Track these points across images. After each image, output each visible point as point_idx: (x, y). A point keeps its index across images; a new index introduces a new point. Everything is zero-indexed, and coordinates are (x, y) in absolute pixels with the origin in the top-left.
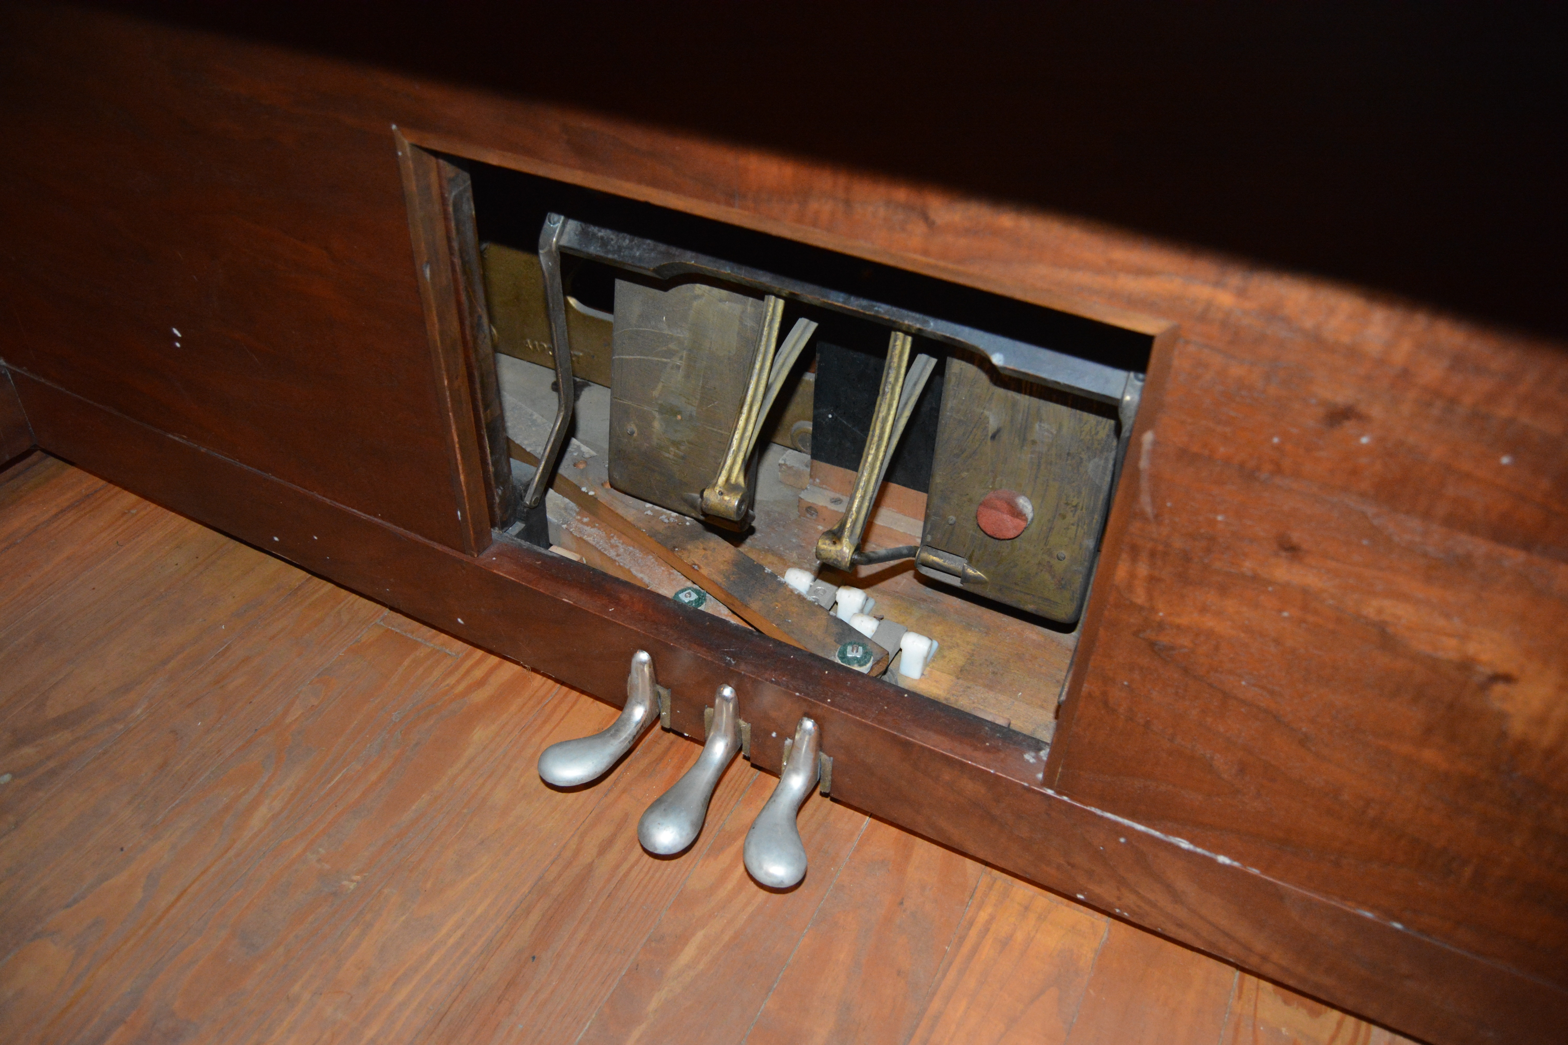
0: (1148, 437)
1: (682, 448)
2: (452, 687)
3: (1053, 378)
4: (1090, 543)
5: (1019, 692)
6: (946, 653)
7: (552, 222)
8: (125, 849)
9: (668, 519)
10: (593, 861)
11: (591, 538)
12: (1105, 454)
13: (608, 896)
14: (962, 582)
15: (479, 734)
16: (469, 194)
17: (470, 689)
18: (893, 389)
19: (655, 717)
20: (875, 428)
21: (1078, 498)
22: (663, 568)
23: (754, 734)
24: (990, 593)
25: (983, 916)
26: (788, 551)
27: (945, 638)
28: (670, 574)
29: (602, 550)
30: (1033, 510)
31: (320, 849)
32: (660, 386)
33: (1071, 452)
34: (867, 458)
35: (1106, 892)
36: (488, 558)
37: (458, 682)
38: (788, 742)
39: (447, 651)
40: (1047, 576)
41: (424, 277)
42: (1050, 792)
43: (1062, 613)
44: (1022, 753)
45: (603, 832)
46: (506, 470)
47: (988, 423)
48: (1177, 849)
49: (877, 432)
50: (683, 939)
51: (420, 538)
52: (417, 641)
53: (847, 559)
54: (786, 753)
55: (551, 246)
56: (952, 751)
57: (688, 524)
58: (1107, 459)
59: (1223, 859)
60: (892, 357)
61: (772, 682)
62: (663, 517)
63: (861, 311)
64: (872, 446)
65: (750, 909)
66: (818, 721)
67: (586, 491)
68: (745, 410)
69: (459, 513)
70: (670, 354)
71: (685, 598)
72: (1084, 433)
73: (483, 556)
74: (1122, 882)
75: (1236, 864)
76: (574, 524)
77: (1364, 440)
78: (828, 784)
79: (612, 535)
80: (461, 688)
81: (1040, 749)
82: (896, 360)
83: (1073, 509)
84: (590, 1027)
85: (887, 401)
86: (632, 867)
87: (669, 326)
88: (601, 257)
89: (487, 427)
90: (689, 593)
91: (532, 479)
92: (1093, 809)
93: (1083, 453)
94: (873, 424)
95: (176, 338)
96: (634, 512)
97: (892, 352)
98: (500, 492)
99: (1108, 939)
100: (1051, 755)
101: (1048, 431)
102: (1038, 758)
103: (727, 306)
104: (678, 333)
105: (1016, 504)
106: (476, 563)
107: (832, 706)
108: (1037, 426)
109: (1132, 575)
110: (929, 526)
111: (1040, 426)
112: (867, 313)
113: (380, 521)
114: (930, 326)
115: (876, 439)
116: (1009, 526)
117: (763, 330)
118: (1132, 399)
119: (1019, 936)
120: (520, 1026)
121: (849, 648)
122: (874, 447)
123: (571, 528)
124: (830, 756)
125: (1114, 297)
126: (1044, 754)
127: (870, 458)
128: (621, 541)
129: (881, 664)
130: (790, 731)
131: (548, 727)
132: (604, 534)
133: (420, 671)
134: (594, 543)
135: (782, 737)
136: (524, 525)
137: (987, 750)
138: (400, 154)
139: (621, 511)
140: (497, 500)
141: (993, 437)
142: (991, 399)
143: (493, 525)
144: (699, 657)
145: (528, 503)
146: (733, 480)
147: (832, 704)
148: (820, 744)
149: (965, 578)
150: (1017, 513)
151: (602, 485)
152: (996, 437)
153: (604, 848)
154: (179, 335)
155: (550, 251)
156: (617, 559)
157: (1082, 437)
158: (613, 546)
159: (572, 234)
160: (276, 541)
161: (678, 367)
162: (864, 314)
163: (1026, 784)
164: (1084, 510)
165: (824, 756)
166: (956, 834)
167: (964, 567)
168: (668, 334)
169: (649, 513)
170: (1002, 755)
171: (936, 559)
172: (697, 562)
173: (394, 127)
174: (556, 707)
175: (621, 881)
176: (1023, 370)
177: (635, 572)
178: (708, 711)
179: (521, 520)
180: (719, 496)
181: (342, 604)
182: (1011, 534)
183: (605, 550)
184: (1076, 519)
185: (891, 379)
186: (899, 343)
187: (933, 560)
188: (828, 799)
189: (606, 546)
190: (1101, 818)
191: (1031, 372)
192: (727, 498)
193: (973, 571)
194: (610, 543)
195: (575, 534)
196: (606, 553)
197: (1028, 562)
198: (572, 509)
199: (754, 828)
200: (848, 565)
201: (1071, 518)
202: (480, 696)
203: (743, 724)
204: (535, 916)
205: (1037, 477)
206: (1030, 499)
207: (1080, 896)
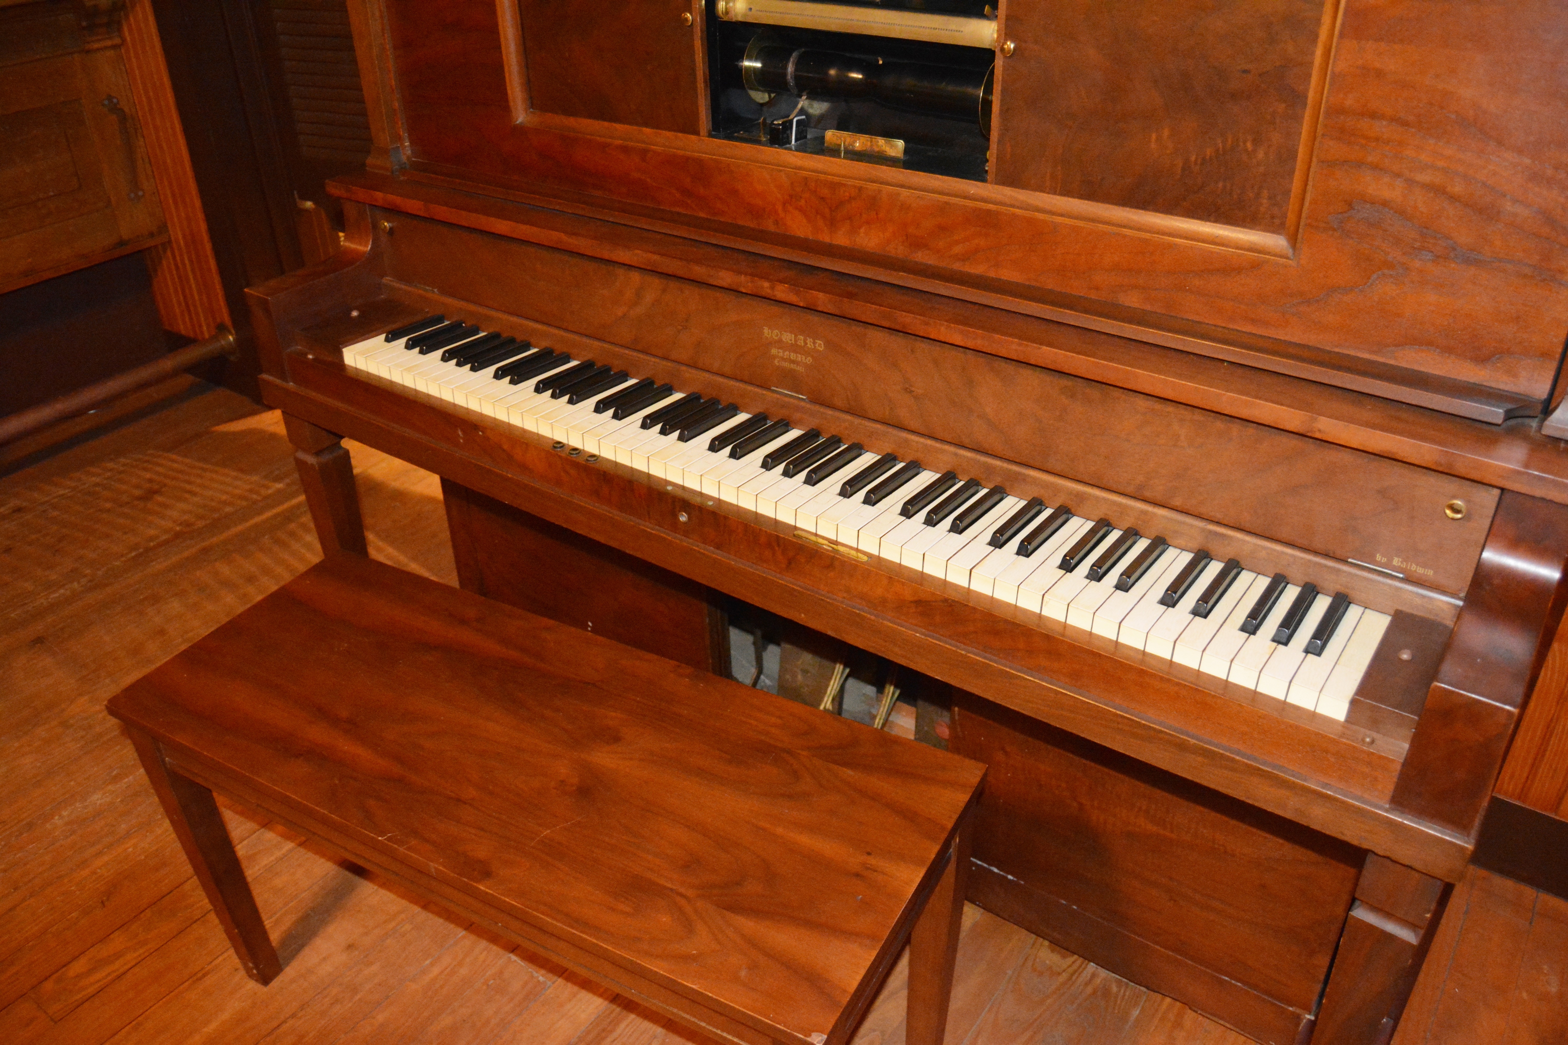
59: (1010, 877)
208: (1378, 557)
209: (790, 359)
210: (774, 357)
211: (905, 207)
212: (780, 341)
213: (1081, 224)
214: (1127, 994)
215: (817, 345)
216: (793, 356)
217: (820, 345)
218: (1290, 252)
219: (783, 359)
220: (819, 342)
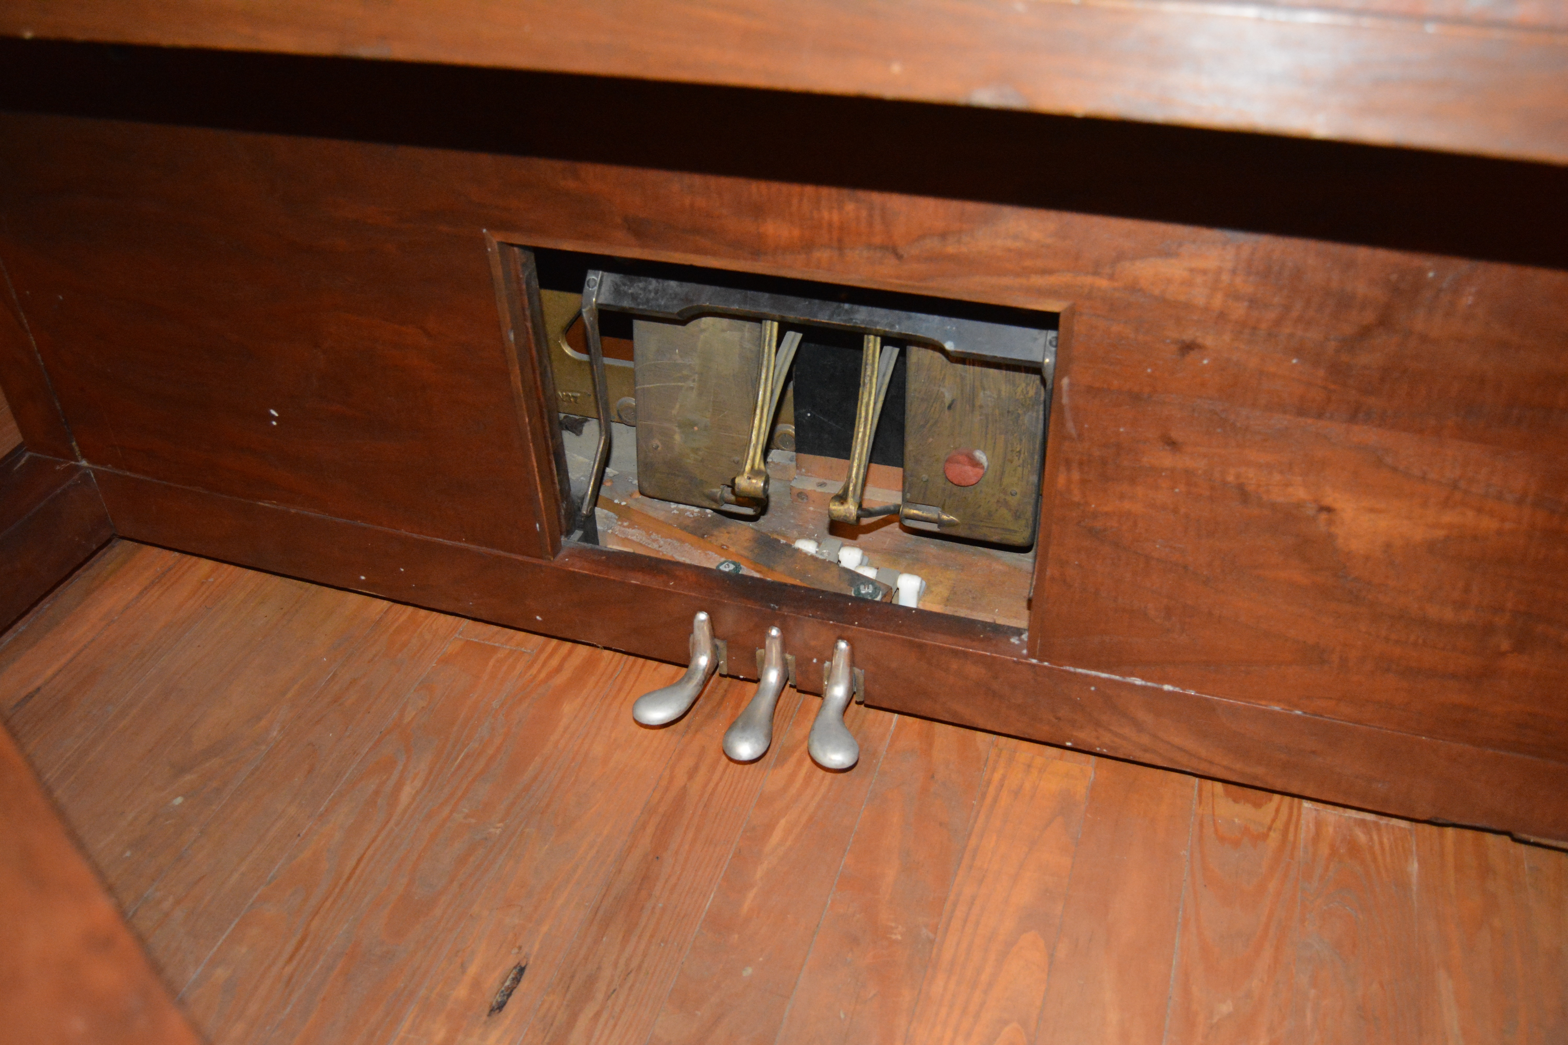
0: (1065, 381)
1: (700, 453)
2: (535, 677)
3: (991, 354)
4: (1034, 479)
5: (996, 609)
6: (933, 589)
7: (591, 287)
8: (301, 835)
9: (693, 514)
10: (686, 784)
11: (635, 537)
12: (1036, 407)
13: (705, 807)
14: (939, 527)
15: (568, 708)
16: (535, 274)
17: (550, 676)
18: (871, 380)
19: (716, 665)
20: (861, 411)
21: (1020, 445)
22: (699, 551)
23: (798, 664)
24: (962, 532)
25: (997, 776)
26: (789, 531)
27: (930, 578)
28: (706, 554)
29: (646, 544)
30: (987, 459)
31: (464, 810)
32: (677, 406)
33: (1010, 410)
34: (858, 435)
35: (1086, 736)
36: (562, 559)
37: (539, 671)
38: (827, 664)
39: (523, 649)
40: (1004, 511)
41: (509, 340)
42: (1034, 661)
43: (1020, 538)
44: (1008, 639)
45: (688, 762)
46: (567, 488)
47: (944, 397)
48: (1133, 686)
49: (863, 414)
50: (770, 827)
51: (502, 553)
52: (495, 646)
53: (854, 514)
54: (826, 674)
55: (591, 305)
56: (955, 644)
57: (709, 516)
58: (1038, 411)
59: (1167, 687)
60: (867, 356)
61: (809, 616)
62: (688, 513)
63: (842, 323)
64: (860, 426)
65: (817, 798)
66: (850, 642)
67: (619, 503)
68: (758, 412)
69: (538, 525)
70: (685, 378)
71: (725, 568)
72: (1018, 394)
73: (558, 559)
74: (1098, 724)
75: (1177, 689)
76: (617, 528)
77: (1205, 362)
78: (862, 693)
79: (651, 532)
80: (543, 675)
81: (1021, 634)
82: (870, 357)
83: (1017, 454)
84: (714, 898)
85: (868, 390)
86: (717, 784)
87: (681, 357)
88: (633, 309)
89: (554, 453)
90: (728, 565)
91: (586, 493)
92: (1067, 668)
93: (1019, 409)
94: (858, 409)
95: (273, 418)
96: (663, 513)
97: (867, 352)
98: (564, 506)
99: (1095, 778)
100: (1029, 637)
101: (990, 396)
102: (1020, 640)
103: (728, 335)
104: (689, 361)
105: (973, 456)
106: (553, 565)
107: (860, 627)
108: (981, 394)
109: (1069, 481)
110: (907, 485)
111: (984, 394)
112: (848, 325)
113: (466, 545)
114: (895, 328)
115: (863, 420)
116: (971, 475)
117: (764, 349)
118: (1050, 360)
119: (1027, 786)
120: (660, 905)
121: (862, 587)
122: (862, 426)
123: (616, 532)
124: (861, 669)
125: (1030, 291)
126: (1025, 637)
127: (860, 435)
128: (660, 536)
129: (887, 597)
130: (829, 654)
131: (622, 695)
132: (644, 533)
133: (504, 668)
134: (638, 540)
135: (821, 661)
136: (582, 532)
137: (982, 640)
138: (489, 250)
139: (652, 513)
140: (563, 512)
141: (950, 407)
142: (944, 378)
143: (561, 534)
144: (749, 607)
145: (585, 512)
146: (756, 466)
147: (859, 625)
148: (853, 662)
149: (940, 523)
150: (976, 464)
151: (631, 495)
152: (952, 407)
153: (692, 773)
154: (276, 415)
155: (591, 310)
156: (660, 549)
157: (1017, 397)
158: (654, 541)
159: (607, 294)
160: (363, 580)
161: (692, 388)
162: (845, 326)
163: (1015, 659)
164: (1026, 454)
165: (857, 670)
166: (968, 713)
167: (939, 514)
168: (681, 363)
169: (675, 512)
170: (994, 642)
171: (915, 512)
172: (725, 544)
173: (484, 231)
174: (625, 678)
175: (712, 794)
176: (969, 351)
177: (677, 557)
178: (759, 652)
179: (579, 528)
180: (748, 481)
181: (422, 627)
182: (973, 481)
183: (649, 544)
184: (1021, 461)
185: (869, 373)
186: (871, 345)
187: (914, 514)
188: (863, 706)
189: (649, 541)
190: (1075, 674)
191: (974, 352)
192: (754, 481)
193: (947, 516)
194: (651, 538)
195: (620, 536)
196: (650, 546)
197: (989, 502)
198: (611, 518)
199: (813, 730)
200: (855, 518)
201: (1017, 462)
202: (559, 680)
203: (789, 657)
204: (650, 830)
205: (986, 434)
206: (984, 451)
207: (1069, 744)
214: (1385, 840)
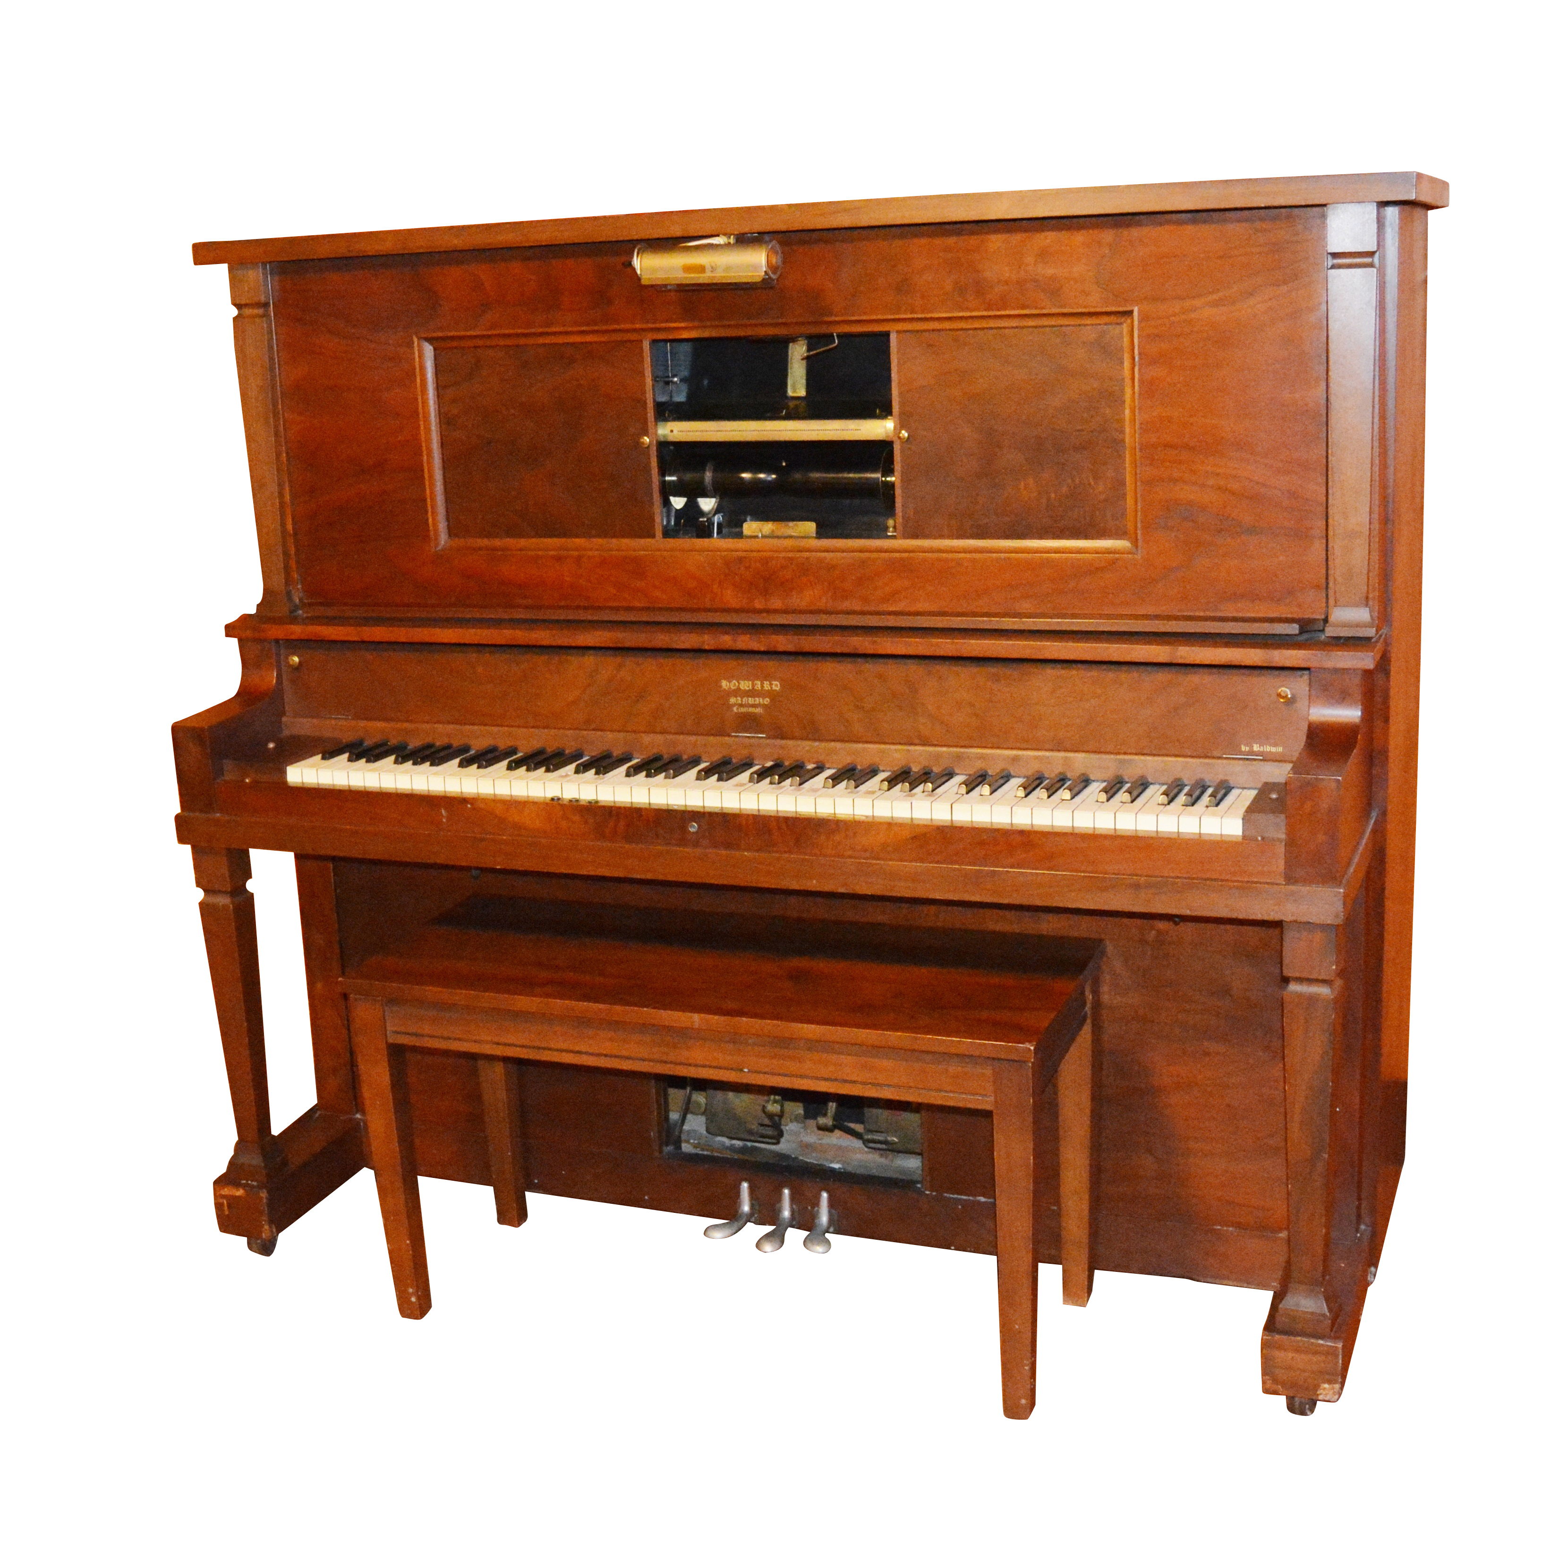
208: (1243, 748)
209: (748, 704)
210: (735, 705)
211: (831, 567)
212: (739, 689)
213: (977, 556)
215: (773, 686)
216: (751, 701)
217: (776, 686)
218: (1134, 550)
219: (741, 705)
220: (774, 683)
